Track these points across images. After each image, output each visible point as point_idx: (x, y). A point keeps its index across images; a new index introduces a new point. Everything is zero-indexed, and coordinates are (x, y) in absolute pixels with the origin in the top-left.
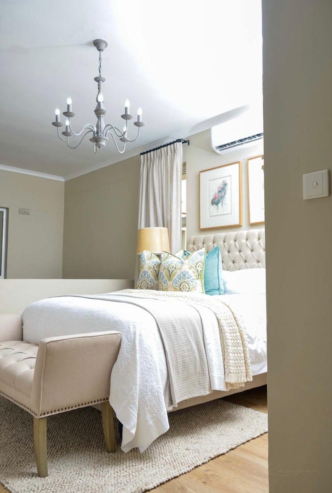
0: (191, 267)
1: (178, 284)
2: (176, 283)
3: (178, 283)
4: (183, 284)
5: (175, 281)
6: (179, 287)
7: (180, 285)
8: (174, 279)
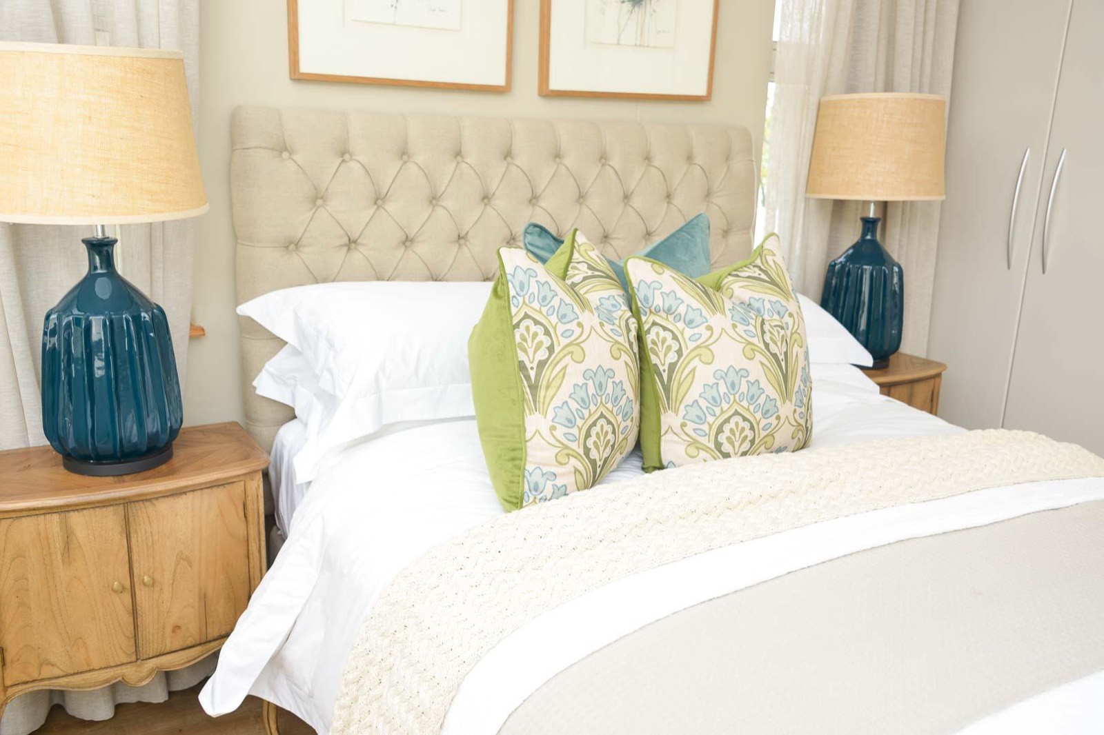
0: (749, 347)
1: (710, 427)
2: (701, 419)
3: (710, 419)
4: (732, 424)
5: (695, 411)
6: (712, 438)
7: (720, 430)
8: (688, 400)
